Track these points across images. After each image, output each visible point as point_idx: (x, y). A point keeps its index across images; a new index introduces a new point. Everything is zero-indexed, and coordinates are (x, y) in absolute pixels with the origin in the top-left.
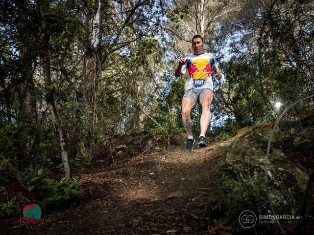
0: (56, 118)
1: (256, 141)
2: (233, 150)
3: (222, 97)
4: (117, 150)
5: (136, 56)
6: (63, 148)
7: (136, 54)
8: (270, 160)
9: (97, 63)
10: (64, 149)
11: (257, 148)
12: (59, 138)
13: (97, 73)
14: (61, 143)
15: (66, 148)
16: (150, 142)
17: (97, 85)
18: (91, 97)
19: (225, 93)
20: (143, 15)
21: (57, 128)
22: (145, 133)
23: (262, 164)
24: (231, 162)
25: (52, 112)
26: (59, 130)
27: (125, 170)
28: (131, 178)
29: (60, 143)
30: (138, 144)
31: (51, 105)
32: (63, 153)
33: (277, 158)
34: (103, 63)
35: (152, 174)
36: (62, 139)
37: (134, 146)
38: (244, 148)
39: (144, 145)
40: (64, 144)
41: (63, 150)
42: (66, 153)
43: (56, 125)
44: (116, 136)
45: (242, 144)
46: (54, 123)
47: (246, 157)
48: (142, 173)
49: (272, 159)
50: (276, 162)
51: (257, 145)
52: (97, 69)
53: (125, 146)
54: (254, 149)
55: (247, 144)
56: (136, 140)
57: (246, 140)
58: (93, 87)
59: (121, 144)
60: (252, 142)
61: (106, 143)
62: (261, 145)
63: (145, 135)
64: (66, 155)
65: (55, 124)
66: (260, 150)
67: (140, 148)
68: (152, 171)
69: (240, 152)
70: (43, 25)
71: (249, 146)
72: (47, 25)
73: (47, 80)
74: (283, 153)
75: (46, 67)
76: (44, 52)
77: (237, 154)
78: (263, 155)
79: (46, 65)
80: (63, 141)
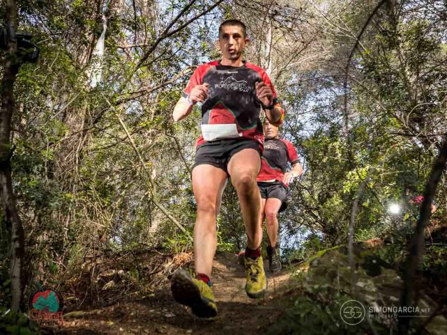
0: (9, 200)
2: (315, 269)
3: (300, 194)
5: (153, 116)
6: (14, 252)
7: (153, 112)
9: (86, 121)
10: (16, 254)
11: (355, 266)
12: (10, 234)
13: (84, 136)
14: (13, 243)
15: (20, 252)
17: (81, 157)
18: (69, 177)
19: (306, 188)
20: (171, 51)
22: (160, 248)
23: (363, 291)
24: (312, 288)
25: (5, 188)
26: (12, 219)
27: (119, 308)
28: (130, 321)
29: (10, 241)
30: (146, 269)
31: (3, 176)
32: (13, 261)
33: (388, 283)
34: (96, 122)
35: (169, 315)
36: (14, 236)
38: (334, 265)
39: (157, 271)
40: (17, 245)
41: (14, 256)
42: (19, 260)
43: (7, 210)
45: (330, 259)
46: (5, 208)
48: (152, 313)
49: (380, 285)
50: (386, 288)
51: (355, 262)
52: (85, 131)
53: (121, 271)
55: (338, 260)
56: (142, 261)
58: (75, 161)
59: (113, 268)
62: (362, 261)
64: (19, 265)
66: (360, 270)
68: (169, 311)
69: (325, 271)
70: (11, 49)
71: (341, 263)
72: (18, 49)
73: (4, 134)
74: (399, 275)
75: (6, 113)
76: (6, 90)
77: (321, 275)
78: (364, 278)
79: (5, 110)
80: (16, 239)
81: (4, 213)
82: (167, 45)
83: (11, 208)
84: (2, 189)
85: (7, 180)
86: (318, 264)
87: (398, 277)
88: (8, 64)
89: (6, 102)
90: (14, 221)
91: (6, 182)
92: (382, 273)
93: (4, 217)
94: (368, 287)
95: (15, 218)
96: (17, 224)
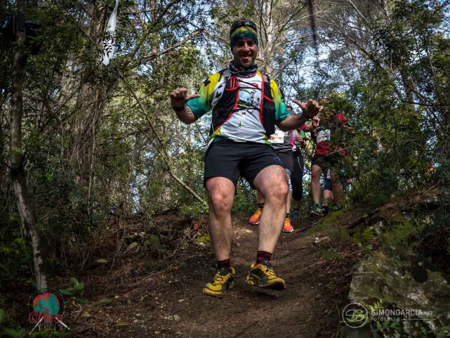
0: (26, 209)
1: (398, 257)
2: (360, 276)
4: (128, 242)
5: (163, 78)
6: (37, 269)
7: (163, 74)
8: (428, 297)
10: (41, 271)
11: (402, 271)
12: (32, 249)
14: (35, 259)
15: (44, 268)
16: (187, 231)
17: (97, 128)
21: (28, 228)
25: (21, 197)
26: (31, 233)
29: (32, 257)
31: (18, 184)
32: (38, 278)
33: (437, 290)
34: (109, 89)
36: (36, 252)
37: (158, 236)
38: (380, 271)
39: (176, 236)
40: (39, 261)
41: (39, 273)
42: (44, 277)
43: (25, 222)
44: (128, 219)
45: (374, 263)
46: (23, 220)
47: (386, 289)
49: (430, 295)
50: (438, 299)
51: (400, 265)
54: (396, 273)
55: (384, 264)
57: (382, 255)
59: (135, 231)
60: (392, 259)
61: (110, 228)
62: (407, 264)
63: (177, 215)
64: (44, 282)
65: (25, 220)
66: (407, 274)
67: (169, 241)
69: (373, 280)
70: (20, 39)
71: (387, 268)
72: (27, 38)
73: (16, 136)
74: (445, 279)
75: (16, 111)
76: (15, 85)
77: (369, 284)
78: (414, 286)
79: (15, 108)
80: (38, 254)
81: (23, 225)
82: (176, 8)
83: (29, 220)
84: (18, 199)
85: (22, 189)
86: (364, 271)
87: (445, 282)
88: (17, 56)
89: (15, 99)
90: (33, 235)
91: (21, 191)
92: (429, 277)
93: (23, 230)
94: (421, 299)
95: (35, 231)
96: (36, 238)
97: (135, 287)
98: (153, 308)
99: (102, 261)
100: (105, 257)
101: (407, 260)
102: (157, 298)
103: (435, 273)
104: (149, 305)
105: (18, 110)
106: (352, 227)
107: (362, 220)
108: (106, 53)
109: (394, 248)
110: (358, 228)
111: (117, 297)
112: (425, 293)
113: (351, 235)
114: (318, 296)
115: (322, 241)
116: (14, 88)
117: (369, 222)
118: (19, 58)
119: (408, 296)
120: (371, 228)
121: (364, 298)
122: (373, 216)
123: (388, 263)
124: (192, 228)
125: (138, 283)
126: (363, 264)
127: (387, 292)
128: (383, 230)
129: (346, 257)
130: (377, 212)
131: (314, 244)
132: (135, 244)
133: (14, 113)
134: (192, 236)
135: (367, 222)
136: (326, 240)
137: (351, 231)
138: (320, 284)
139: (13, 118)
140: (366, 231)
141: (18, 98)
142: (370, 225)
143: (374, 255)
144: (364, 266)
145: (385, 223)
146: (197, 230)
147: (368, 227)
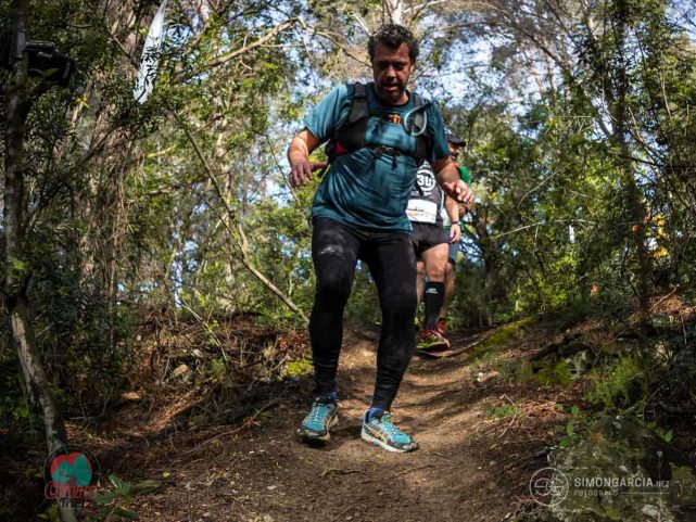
0: (33, 362)
1: (626, 443)
4: (174, 365)
8: (673, 512)
11: (632, 464)
12: (44, 425)
16: (268, 352)
21: (36, 392)
24: (568, 514)
25: (24, 342)
26: (42, 401)
31: (19, 320)
33: (687, 499)
38: (598, 465)
39: (252, 361)
43: (32, 384)
45: (589, 452)
46: (28, 380)
49: (676, 507)
50: (688, 514)
51: (629, 455)
54: (623, 468)
55: (604, 453)
57: (601, 438)
60: (617, 445)
62: (640, 454)
63: (251, 321)
65: (32, 381)
66: (640, 471)
70: (19, 74)
71: (609, 459)
73: (12, 239)
75: (13, 197)
79: (12, 191)
81: (29, 388)
83: (37, 380)
84: (19, 344)
85: (25, 328)
86: (574, 465)
89: (12, 176)
90: (46, 405)
91: (24, 331)
92: (674, 474)
93: (30, 396)
94: (662, 516)
95: (47, 398)
96: (51, 410)
97: (195, 457)
98: (229, 501)
99: (133, 396)
100: (136, 389)
101: (639, 447)
102: (233, 483)
103: (682, 468)
104: (222, 496)
105: (17, 194)
106: (538, 357)
107: (554, 348)
108: (150, 81)
109: (619, 426)
110: (546, 361)
111: (166, 475)
112: (669, 505)
113: (535, 370)
114: (492, 485)
115: (490, 379)
116: (9, 156)
117: (565, 351)
118: (18, 107)
119: (644, 510)
120: (568, 361)
121: (575, 511)
122: (571, 343)
123: (611, 452)
124: (278, 347)
125: (198, 449)
126: (571, 453)
127: (611, 501)
128: (588, 367)
129: (531, 415)
130: (577, 336)
131: (476, 383)
132: (184, 367)
133: (10, 199)
134: (277, 362)
135: (560, 351)
136: (495, 377)
137: (536, 364)
138: (492, 463)
139: (8, 207)
140: (560, 366)
141: (16, 173)
142: (566, 356)
143: (589, 439)
144: (574, 457)
145: (591, 355)
146: (285, 352)
147: (563, 359)
